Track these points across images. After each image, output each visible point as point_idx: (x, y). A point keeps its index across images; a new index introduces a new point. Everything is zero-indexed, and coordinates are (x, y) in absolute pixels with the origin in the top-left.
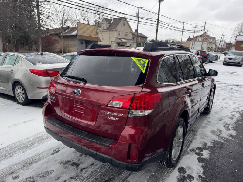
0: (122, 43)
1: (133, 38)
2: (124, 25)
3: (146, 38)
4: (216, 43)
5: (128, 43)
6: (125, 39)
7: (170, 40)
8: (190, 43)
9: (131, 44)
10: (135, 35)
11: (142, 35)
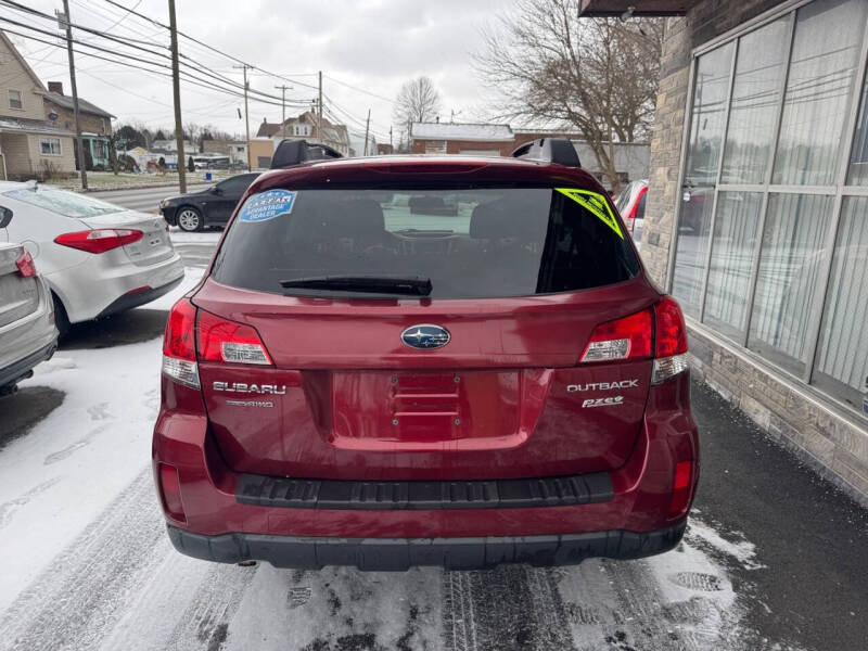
0: (1, 135)
1: (51, 116)
3: (107, 117)
4: (349, 143)
5: (30, 137)
6: (15, 119)
7: (191, 132)
8: (272, 142)
9: (46, 141)
10: (56, 105)
11: (87, 104)
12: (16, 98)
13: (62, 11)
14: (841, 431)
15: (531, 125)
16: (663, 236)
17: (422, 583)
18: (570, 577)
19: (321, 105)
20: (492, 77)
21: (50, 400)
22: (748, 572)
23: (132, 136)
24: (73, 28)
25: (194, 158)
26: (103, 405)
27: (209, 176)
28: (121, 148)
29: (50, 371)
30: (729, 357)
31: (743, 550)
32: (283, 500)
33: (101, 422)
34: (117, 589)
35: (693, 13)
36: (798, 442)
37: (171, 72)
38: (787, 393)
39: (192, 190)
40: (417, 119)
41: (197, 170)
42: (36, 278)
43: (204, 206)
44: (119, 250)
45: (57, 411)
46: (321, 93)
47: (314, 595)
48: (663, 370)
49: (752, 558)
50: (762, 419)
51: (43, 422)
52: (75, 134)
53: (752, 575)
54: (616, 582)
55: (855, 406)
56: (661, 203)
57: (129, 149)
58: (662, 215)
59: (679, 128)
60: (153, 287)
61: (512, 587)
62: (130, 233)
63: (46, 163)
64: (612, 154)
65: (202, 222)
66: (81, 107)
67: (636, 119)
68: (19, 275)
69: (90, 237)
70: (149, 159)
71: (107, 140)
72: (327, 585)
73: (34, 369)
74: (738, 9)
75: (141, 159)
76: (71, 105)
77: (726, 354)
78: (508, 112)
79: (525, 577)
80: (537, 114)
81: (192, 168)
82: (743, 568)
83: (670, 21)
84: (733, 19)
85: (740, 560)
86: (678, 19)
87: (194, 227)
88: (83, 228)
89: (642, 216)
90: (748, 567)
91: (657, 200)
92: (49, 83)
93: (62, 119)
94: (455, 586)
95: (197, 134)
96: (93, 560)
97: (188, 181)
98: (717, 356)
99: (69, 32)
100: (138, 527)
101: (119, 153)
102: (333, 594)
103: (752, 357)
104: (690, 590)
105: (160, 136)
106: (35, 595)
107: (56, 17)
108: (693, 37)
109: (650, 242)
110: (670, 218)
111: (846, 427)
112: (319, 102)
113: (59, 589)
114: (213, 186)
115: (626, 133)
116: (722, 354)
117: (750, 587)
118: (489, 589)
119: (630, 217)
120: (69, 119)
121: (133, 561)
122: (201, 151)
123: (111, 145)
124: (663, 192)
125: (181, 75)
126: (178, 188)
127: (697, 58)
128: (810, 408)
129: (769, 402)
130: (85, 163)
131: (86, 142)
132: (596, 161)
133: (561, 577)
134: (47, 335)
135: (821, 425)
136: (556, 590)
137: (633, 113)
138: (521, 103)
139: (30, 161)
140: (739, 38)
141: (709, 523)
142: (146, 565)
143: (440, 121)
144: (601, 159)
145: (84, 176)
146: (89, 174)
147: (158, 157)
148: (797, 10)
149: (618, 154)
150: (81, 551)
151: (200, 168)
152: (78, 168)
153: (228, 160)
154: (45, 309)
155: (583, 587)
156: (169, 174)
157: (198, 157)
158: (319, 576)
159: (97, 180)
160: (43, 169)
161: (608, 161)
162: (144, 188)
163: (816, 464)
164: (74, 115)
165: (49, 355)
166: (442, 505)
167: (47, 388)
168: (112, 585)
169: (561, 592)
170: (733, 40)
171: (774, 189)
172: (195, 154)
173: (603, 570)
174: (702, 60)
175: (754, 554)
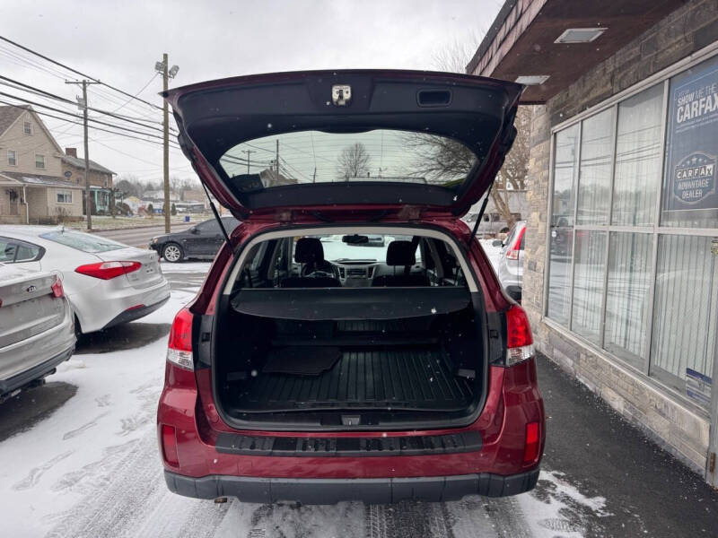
0: (27, 188)
1: (67, 174)
2: (28, 131)
3: (110, 174)
5: (49, 190)
6: (38, 176)
7: (174, 184)
9: (61, 193)
10: (71, 165)
11: (95, 164)
12: (40, 160)
13: (82, 96)
14: (673, 411)
15: (441, 178)
16: (539, 264)
17: (349, 526)
18: (462, 522)
19: (278, 165)
20: (410, 143)
21: (66, 392)
22: (599, 519)
23: (128, 188)
24: (89, 110)
25: (176, 204)
26: (106, 396)
27: (188, 219)
28: (117, 198)
29: (65, 371)
30: (591, 357)
31: (597, 503)
32: (248, 449)
33: (107, 408)
34: (119, 529)
35: (551, 102)
36: (643, 421)
37: (162, 141)
38: (634, 384)
39: (175, 230)
40: (353, 174)
41: (178, 214)
42: (63, 298)
43: (185, 243)
44: (123, 278)
45: (72, 399)
46: (278, 156)
47: (267, 534)
48: (514, 357)
49: (603, 508)
50: (618, 404)
51: (61, 409)
52: (84, 188)
53: (601, 521)
54: (497, 525)
55: (680, 391)
56: (536, 238)
57: (124, 198)
58: (536, 249)
59: (546, 183)
60: (147, 305)
61: (418, 529)
62: (131, 264)
63: (60, 209)
64: (507, 199)
65: (183, 254)
66: (91, 167)
67: (526, 172)
68: (52, 295)
69: (102, 268)
70: (140, 205)
71: (108, 192)
72: (277, 527)
73: (57, 368)
74: (580, 101)
75: (133, 205)
76: (84, 166)
77: (589, 354)
78: (423, 169)
79: (428, 522)
80: (446, 170)
81: (174, 212)
82: (595, 515)
83: (535, 108)
84: (577, 108)
85: (594, 509)
86: (540, 106)
87: (176, 259)
88: (98, 261)
89: (523, 249)
90: (599, 515)
91: (533, 236)
92: (67, 149)
93: (75, 176)
94: (374, 528)
95: (179, 186)
96: (102, 509)
97: (171, 222)
98: (583, 356)
99: (85, 112)
100: (135, 485)
101: (117, 201)
102: (282, 534)
103: (608, 356)
104: (554, 531)
105: (150, 188)
106: (59, 534)
107: (77, 102)
108: (551, 119)
109: (529, 268)
110: (543, 250)
111: (675, 408)
112: (276, 162)
113: (77, 530)
114: (192, 227)
115: (518, 183)
116: (586, 354)
117: (599, 529)
118: (400, 530)
119: (515, 249)
120: (79, 176)
121: (132, 510)
122: (182, 199)
123: (111, 195)
124: (537, 230)
125: (170, 143)
126: (164, 228)
127: (555, 134)
128: (650, 394)
129: (622, 391)
130: (90, 209)
131: (92, 194)
132: (494, 205)
133: (455, 522)
134: (68, 341)
135: (659, 407)
136: (451, 531)
137: (523, 167)
138: (433, 162)
139: (47, 208)
140: (582, 121)
141: (572, 483)
142: (141, 513)
143: (371, 175)
144: (499, 203)
145: (89, 220)
146: (93, 217)
147: (148, 203)
148: (618, 103)
149: (511, 199)
150: (92, 503)
151: (180, 212)
152: (85, 213)
153: (203, 206)
154: (68, 321)
155: (471, 529)
156: (155, 217)
157: (179, 204)
158: (271, 521)
159: (99, 223)
160: (57, 214)
161: (503, 205)
162: (136, 228)
163: (658, 438)
164: (85, 173)
165: (68, 357)
166: (360, 454)
167: (64, 383)
168: (116, 527)
169: (455, 532)
170: (577, 123)
171: (613, 229)
172: (176, 201)
173: (487, 516)
174: (559, 136)
175: (605, 506)
